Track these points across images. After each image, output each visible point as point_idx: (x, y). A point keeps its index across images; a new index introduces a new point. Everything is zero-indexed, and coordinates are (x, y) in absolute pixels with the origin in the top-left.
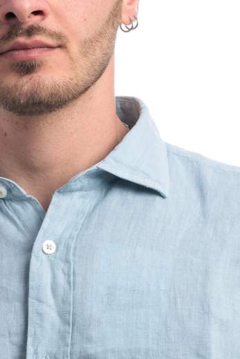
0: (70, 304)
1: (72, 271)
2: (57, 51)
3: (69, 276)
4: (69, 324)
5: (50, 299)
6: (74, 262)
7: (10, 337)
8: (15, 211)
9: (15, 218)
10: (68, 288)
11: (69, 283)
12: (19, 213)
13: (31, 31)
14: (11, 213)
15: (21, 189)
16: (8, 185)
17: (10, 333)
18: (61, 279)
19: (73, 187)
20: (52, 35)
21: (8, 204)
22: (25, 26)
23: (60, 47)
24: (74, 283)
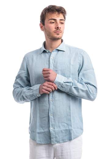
0: (54, 65)
15: (50, 51)
19: (54, 51)
21: (48, 53)
24: (55, 62)
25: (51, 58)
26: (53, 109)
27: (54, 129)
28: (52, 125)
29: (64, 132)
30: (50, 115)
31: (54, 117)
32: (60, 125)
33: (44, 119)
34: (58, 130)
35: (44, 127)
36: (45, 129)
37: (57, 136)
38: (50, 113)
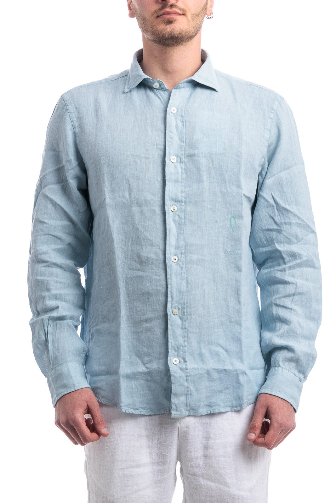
0: (184, 134)
1: (184, 120)
2: (182, 16)
3: (183, 123)
4: (184, 142)
5: (175, 132)
6: (185, 116)
7: (156, 145)
8: (160, 94)
9: (161, 97)
10: (183, 127)
11: (183, 125)
12: (162, 95)
13: (172, 6)
14: (159, 95)
15: (165, 85)
16: (160, 83)
17: (157, 144)
18: (180, 124)
19: (180, 86)
20: (181, 9)
21: (158, 91)
22: (169, 4)
23: (183, 15)
24: (185, 125)
25: (172, 109)
26: (180, 292)
27: (185, 361)
28: (177, 349)
29: (215, 375)
30: (169, 312)
31: (182, 320)
32: (204, 351)
33: (148, 325)
34: (195, 366)
35: (149, 355)
36: (150, 362)
37: (192, 388)
38: (169, 305)
